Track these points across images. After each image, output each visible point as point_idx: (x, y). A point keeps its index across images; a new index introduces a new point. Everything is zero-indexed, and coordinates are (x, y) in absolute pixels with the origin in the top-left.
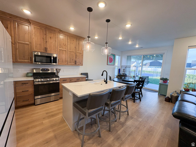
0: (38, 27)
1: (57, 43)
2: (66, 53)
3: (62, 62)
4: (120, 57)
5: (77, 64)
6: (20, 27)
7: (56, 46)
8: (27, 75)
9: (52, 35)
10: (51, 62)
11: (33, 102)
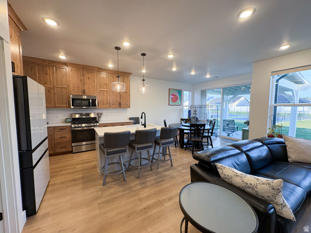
0: (75, 69)
1: (96, 83)
2: (108, 94)
3: (103, 104)
4: (191, 93)
5: (122, 106)
6: (58, 71)
7: (96, 87)
8: (66, 121)
9: (90, 75)
10: (89, 106)
11: (70, 149)
